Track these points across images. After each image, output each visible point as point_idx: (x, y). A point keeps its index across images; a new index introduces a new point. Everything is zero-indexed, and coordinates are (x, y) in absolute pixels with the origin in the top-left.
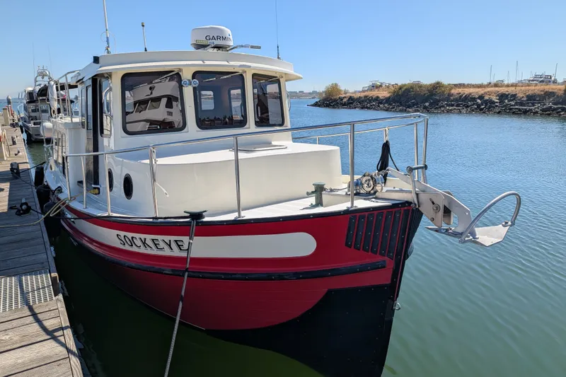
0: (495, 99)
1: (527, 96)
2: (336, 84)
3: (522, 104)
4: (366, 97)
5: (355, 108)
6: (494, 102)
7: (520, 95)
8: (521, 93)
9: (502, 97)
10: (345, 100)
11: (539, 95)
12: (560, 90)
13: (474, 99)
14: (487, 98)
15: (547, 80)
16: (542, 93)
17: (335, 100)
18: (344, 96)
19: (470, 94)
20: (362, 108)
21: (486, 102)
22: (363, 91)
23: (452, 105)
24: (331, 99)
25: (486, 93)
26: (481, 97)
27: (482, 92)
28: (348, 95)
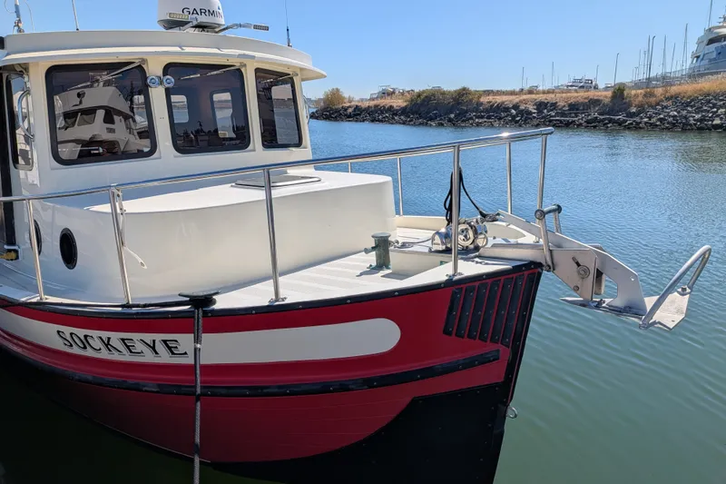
0: (532, 108)
1: (570, 105)
2: (338, 90)
3: (563, 114)
4: (376, 106)
5: (363, 121)
6: (531, 113)
7: (561, 104)
8: (561, 100)
9: (541, 106)
10: (350, 110)
11: (583, 104)
12: (606, 97)
13: (507, 109)
14: (522, 107)
15: (588, 85)
16: (587, 101)
17: (337, 111)
18: (348, 105)
19: (503, 103)
20: (372, 121)
21: (521, 113)
22: (372, 99)
23: (482, 117)
24: (332, 109)
25: (521, 101)
26: (516, 107)
27: (517, 100)
28: (353, 103)
